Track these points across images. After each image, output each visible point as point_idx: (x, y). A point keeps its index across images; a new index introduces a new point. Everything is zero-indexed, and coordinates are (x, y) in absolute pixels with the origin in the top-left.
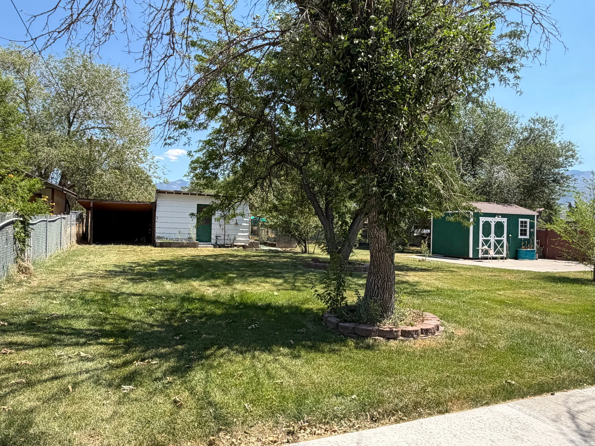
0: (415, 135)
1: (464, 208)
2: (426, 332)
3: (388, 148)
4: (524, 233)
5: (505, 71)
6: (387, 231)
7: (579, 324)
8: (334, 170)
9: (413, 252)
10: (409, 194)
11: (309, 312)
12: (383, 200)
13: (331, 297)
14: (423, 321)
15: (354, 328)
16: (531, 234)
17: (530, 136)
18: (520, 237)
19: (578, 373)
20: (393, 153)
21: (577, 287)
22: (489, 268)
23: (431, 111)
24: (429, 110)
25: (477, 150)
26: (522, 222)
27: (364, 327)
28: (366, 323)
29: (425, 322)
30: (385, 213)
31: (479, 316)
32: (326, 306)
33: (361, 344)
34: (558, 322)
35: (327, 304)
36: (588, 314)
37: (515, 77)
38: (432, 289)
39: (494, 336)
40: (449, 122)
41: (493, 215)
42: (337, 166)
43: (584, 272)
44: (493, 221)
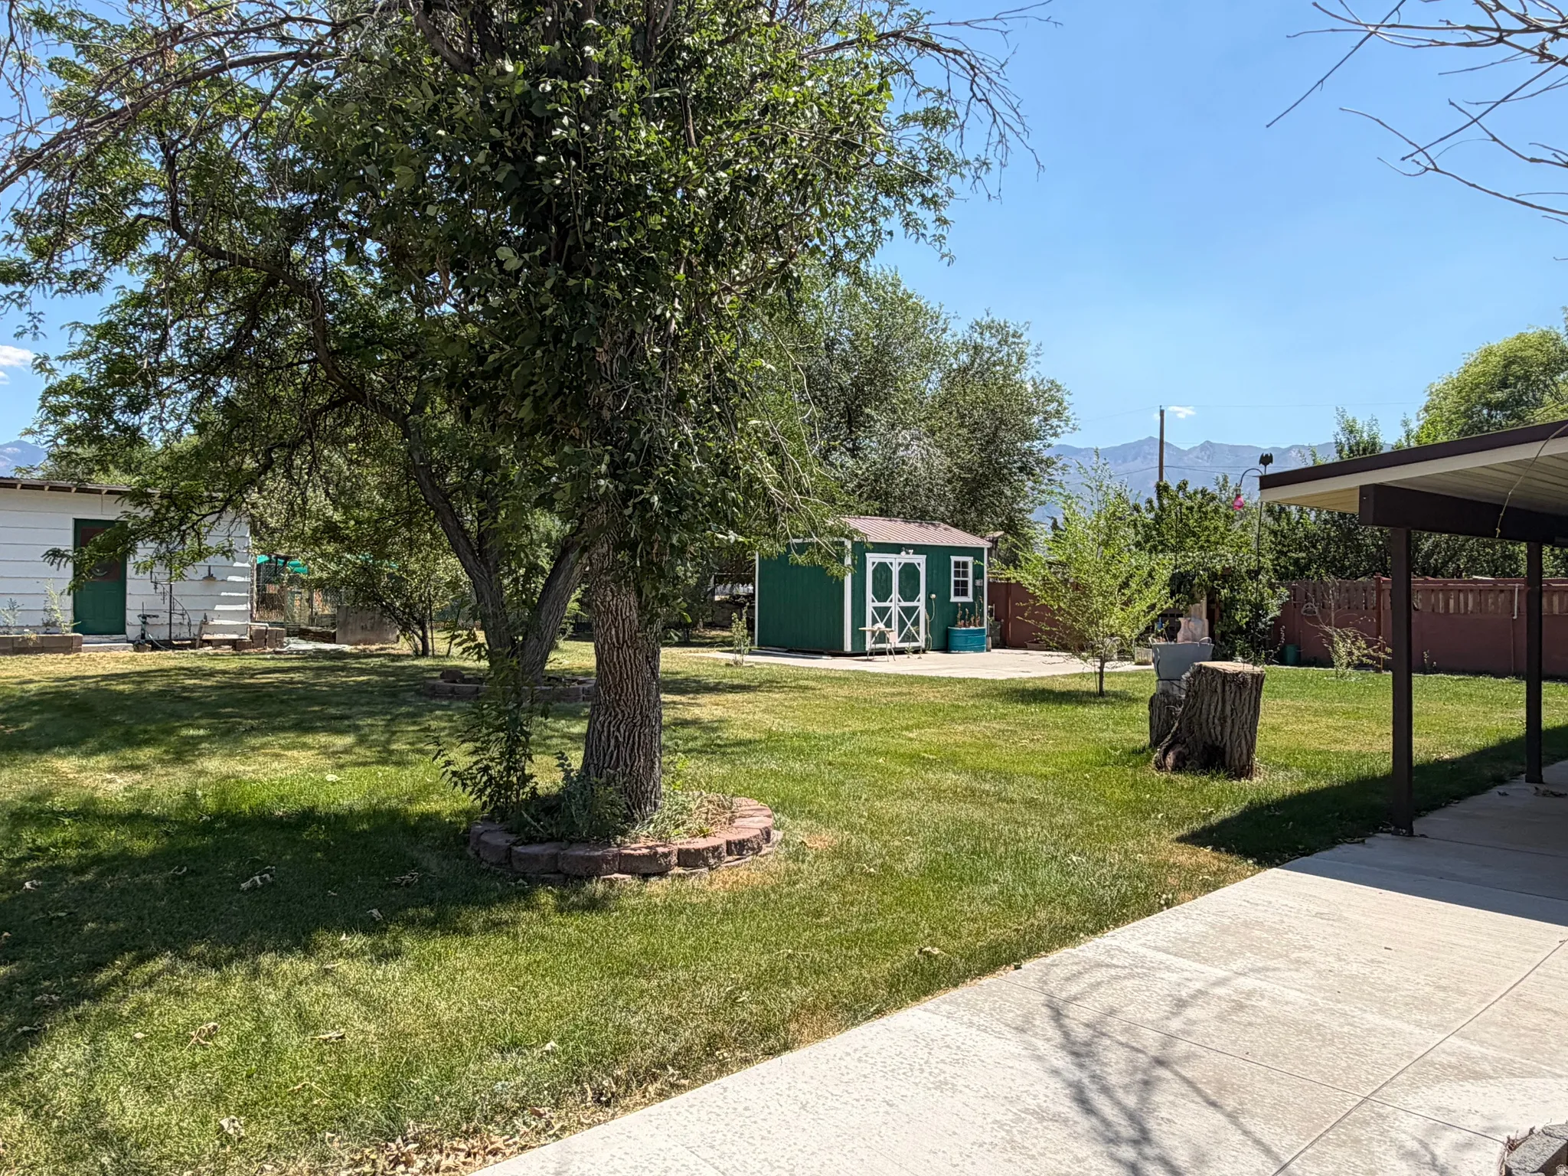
0: (707, 345)
1: (831, 531)
2: (738, 848)
3: (638, 375)
4: (961, 589)
5: (915, 203)
6: (639, 593)
7: (1071, 796)
8: (493, 428)
9: (712, 644)
10: (694, 499)
11: (427, 824)
12: (628, 512)
13: (491, 778)
14: (731, 820)
15: (554, 857)
16: (978, 591)
17: (973, 362)
18: (953, 599)
19: (1069, 909)
20: (651, 390)
21: (1068, 710)
22: (888, 676)
23: (745, 289)
24: (741, 284)
25: (860, 390)
26: (957, 564)
27: (581, 853)
28: (585, 841)
29: (738, 822)
30: (632, 546)
31: (864, 796)
32: (478, 803)
33: (574, 899)
34: (1029, 794)
35: (480, 797)
36: (1087, 771)
37: (938, 220)
38: (757, 736)
39: (897, 843)
40: (792, 318)
41: (896, 548)
42: (501, 419)
43: (1082, 676)
44: (896, 562)
